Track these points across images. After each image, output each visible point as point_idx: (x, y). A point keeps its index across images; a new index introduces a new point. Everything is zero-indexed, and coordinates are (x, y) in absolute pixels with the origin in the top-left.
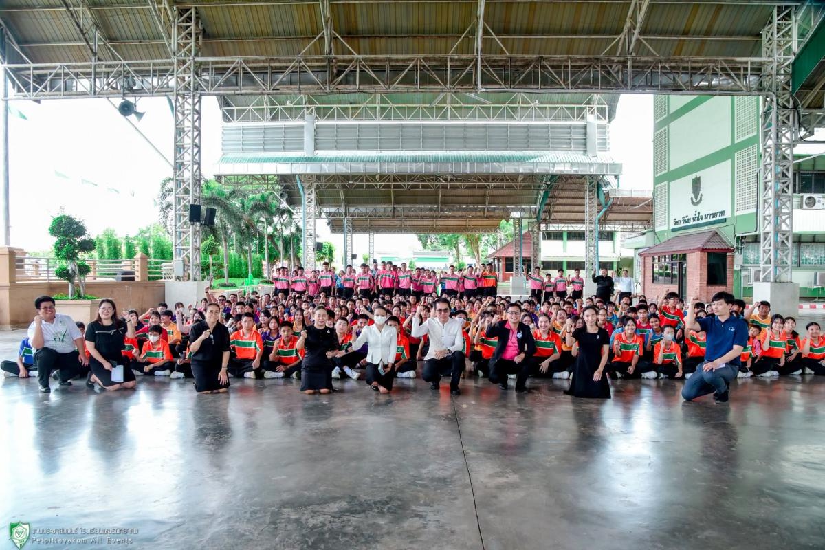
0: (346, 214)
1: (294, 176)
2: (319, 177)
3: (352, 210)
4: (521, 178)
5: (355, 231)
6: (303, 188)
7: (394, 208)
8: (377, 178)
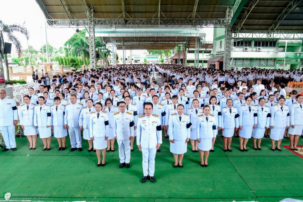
0: (123, 45)
1: (109, 37)
2: (117, 38)
3: (125, 44)
4: (176, 38)
5: (126, 49)
6: (112, 40)
7: (139, 43)
8: (134, 38)
